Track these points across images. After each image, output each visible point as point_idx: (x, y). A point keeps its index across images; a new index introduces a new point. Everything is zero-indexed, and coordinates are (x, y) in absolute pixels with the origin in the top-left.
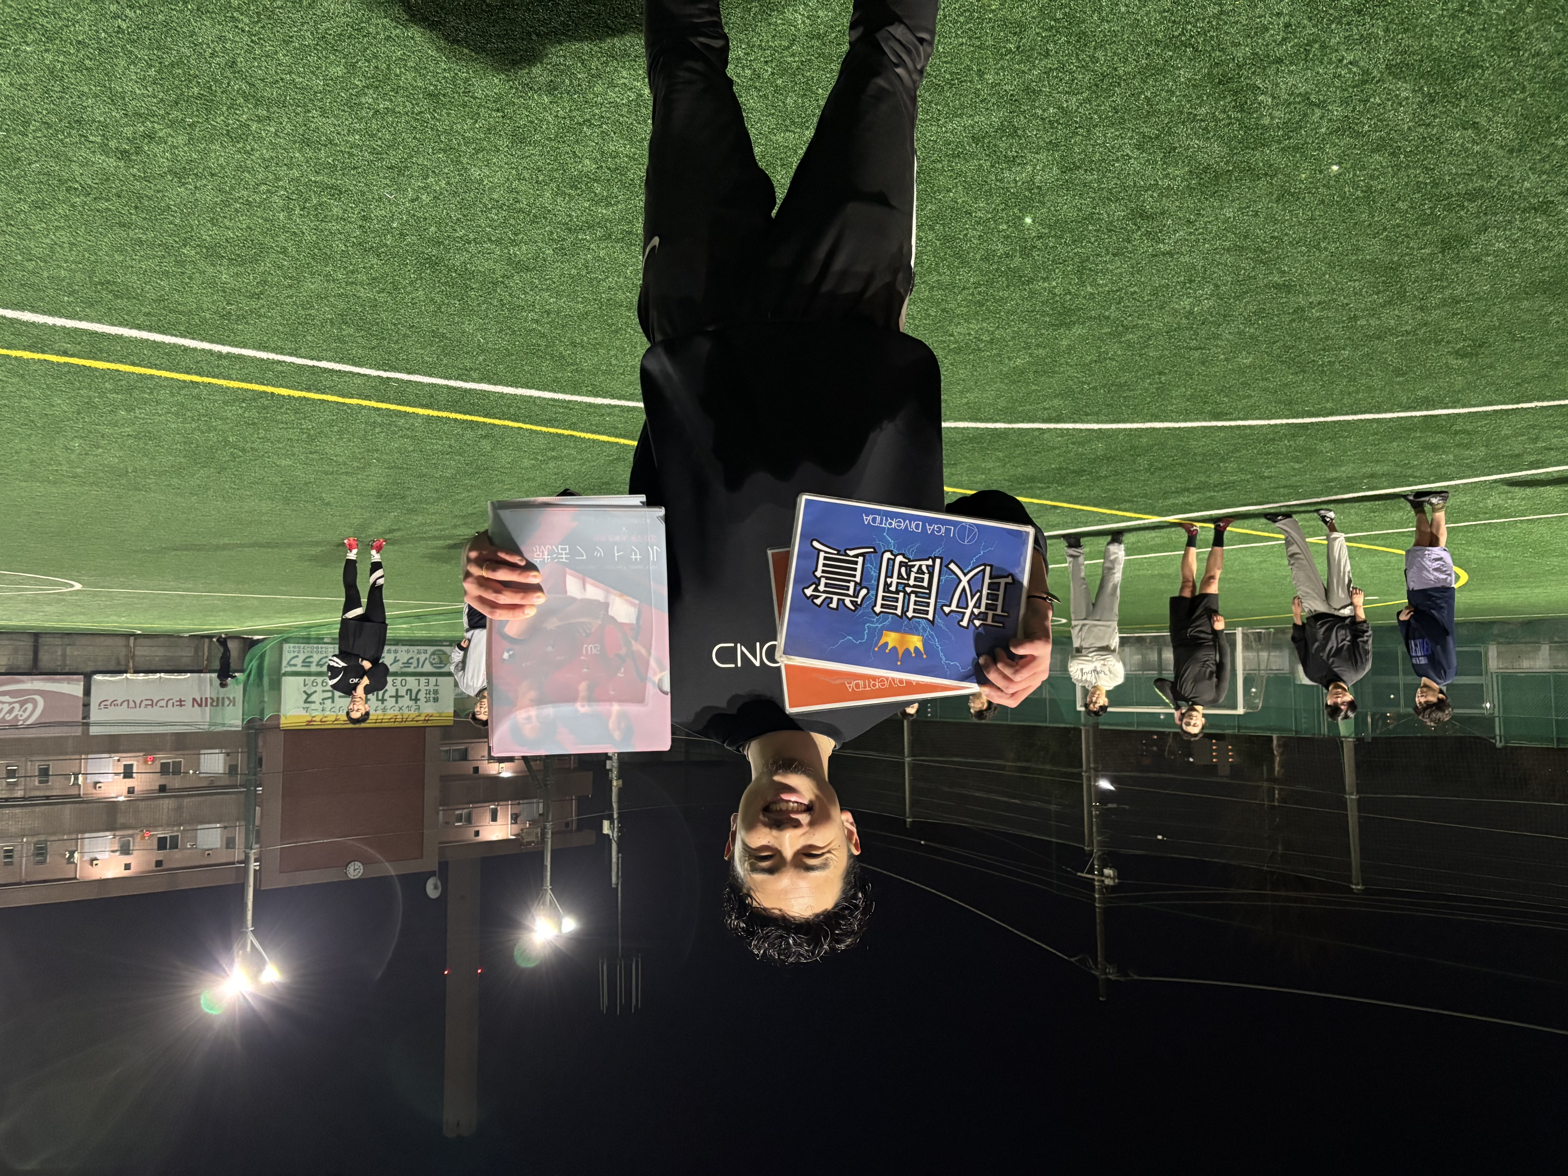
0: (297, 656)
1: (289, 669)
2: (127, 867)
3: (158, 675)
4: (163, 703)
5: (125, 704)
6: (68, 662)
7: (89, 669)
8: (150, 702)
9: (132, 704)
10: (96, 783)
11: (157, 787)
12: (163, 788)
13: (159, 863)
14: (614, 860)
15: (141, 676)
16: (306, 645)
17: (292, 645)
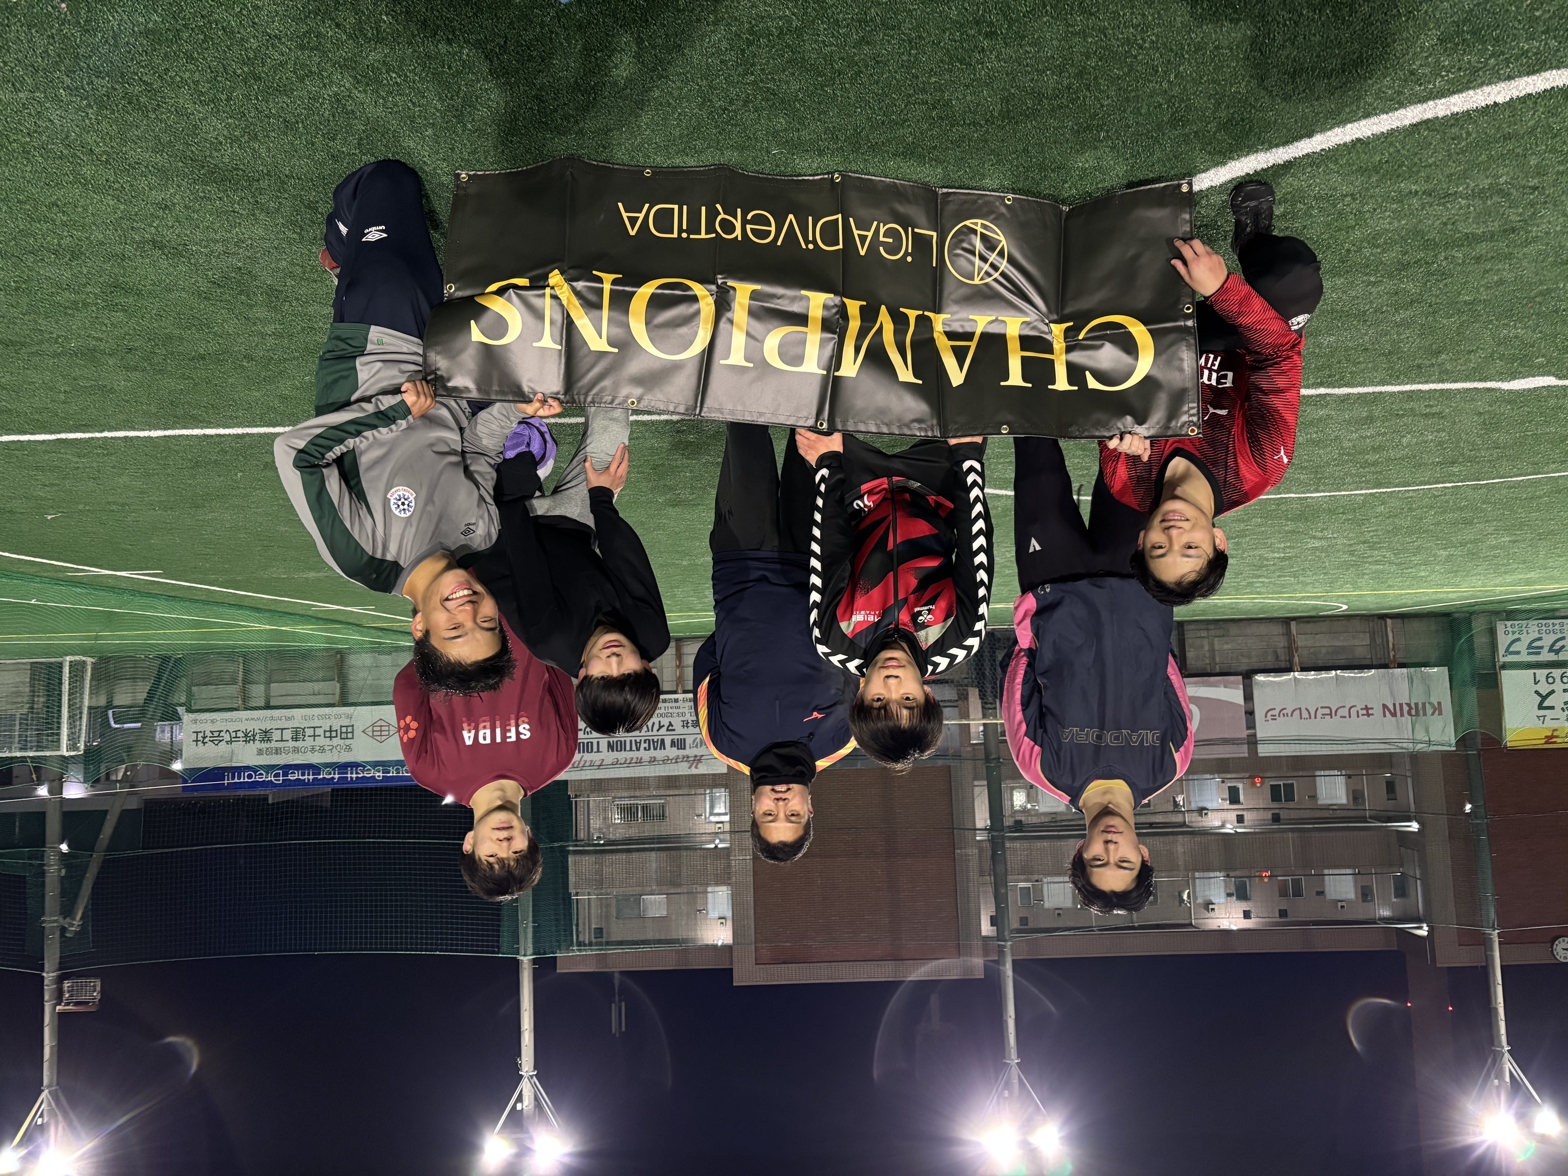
0: (1518, 640)
1: (1510, 658)
2: (1247, 915)
3: (1334, 672)
4: (1344, 712)
5: (1297, 712)
6: (1217, 660)
7: (1244, 668)
8: (1327, 711)
9: (1305, 714)
11: (1270, 817)
12: (1276, 819)
13: (1283, 913)
15: (1312, 675)
16: (1531, 622)
17: (1509, 623)
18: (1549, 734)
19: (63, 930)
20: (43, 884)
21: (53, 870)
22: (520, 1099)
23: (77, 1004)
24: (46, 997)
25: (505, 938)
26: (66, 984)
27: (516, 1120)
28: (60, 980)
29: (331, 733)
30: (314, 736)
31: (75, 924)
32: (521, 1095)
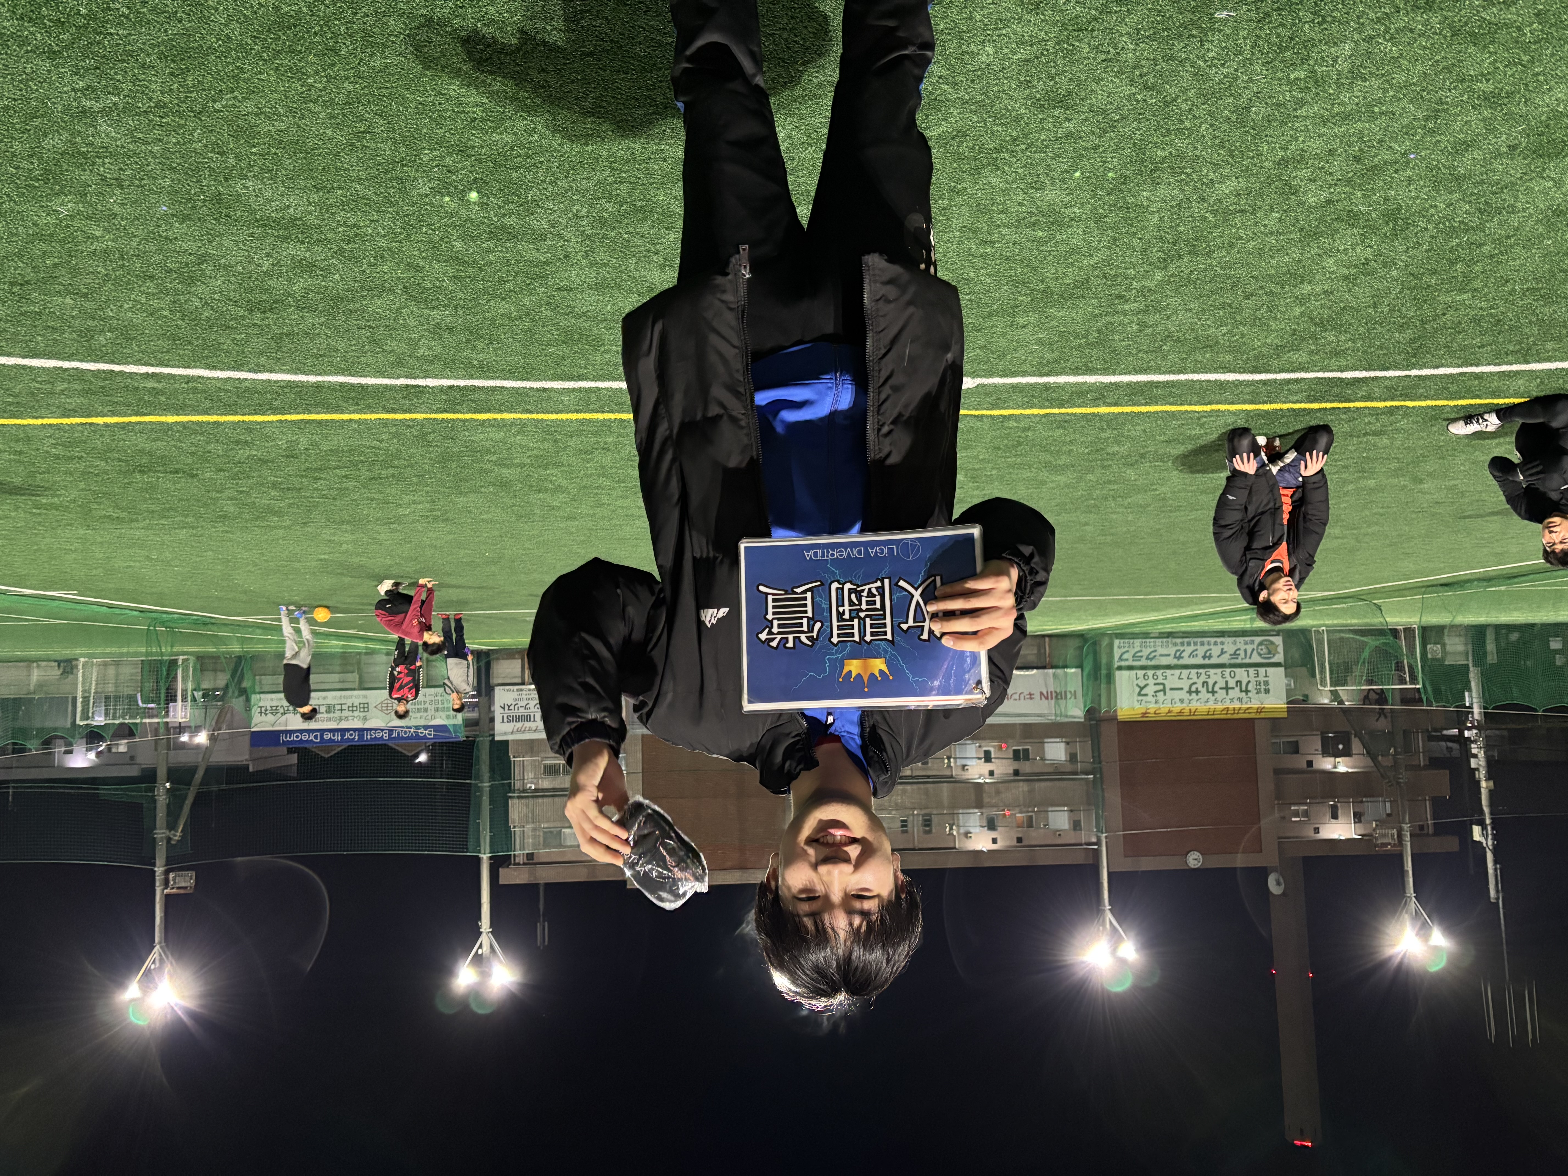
0: (1128, 651)
1: (1123, 664)
2: (994, 841)
4: (1016, 696)
10: (964, 766)
11: (1012, 772)
12: (1016, 773)
13: (1019, 840)
14: (1491, 871)
16: (1136, 641)
17: (1122, 641)
18: (1144, 711)
19: (169, 840)
20: (155, 808)
21: (162, 799)
22: (481, 947)
23: (178, 888)
24: (157, 884)
25: (471, 844)
26: (171, 875)
27: (478, 960)
28: (167, 873)
29: (352, 708)
30: (342, 710)
31: (177, 836)
32: (481, 945)
